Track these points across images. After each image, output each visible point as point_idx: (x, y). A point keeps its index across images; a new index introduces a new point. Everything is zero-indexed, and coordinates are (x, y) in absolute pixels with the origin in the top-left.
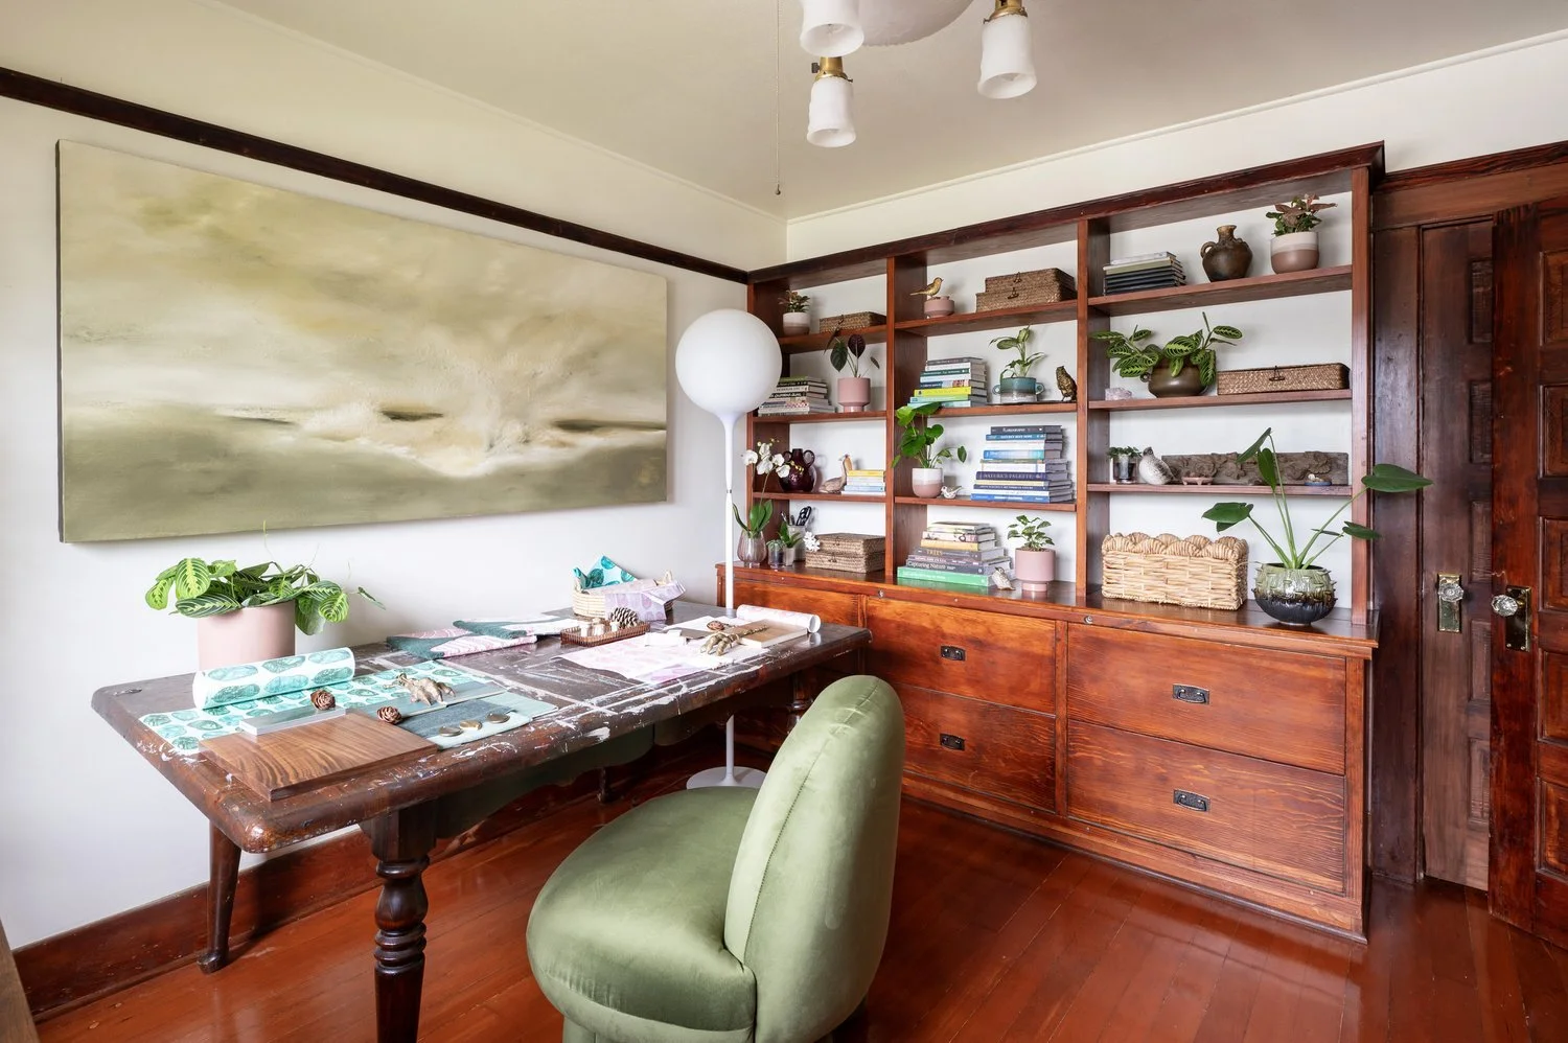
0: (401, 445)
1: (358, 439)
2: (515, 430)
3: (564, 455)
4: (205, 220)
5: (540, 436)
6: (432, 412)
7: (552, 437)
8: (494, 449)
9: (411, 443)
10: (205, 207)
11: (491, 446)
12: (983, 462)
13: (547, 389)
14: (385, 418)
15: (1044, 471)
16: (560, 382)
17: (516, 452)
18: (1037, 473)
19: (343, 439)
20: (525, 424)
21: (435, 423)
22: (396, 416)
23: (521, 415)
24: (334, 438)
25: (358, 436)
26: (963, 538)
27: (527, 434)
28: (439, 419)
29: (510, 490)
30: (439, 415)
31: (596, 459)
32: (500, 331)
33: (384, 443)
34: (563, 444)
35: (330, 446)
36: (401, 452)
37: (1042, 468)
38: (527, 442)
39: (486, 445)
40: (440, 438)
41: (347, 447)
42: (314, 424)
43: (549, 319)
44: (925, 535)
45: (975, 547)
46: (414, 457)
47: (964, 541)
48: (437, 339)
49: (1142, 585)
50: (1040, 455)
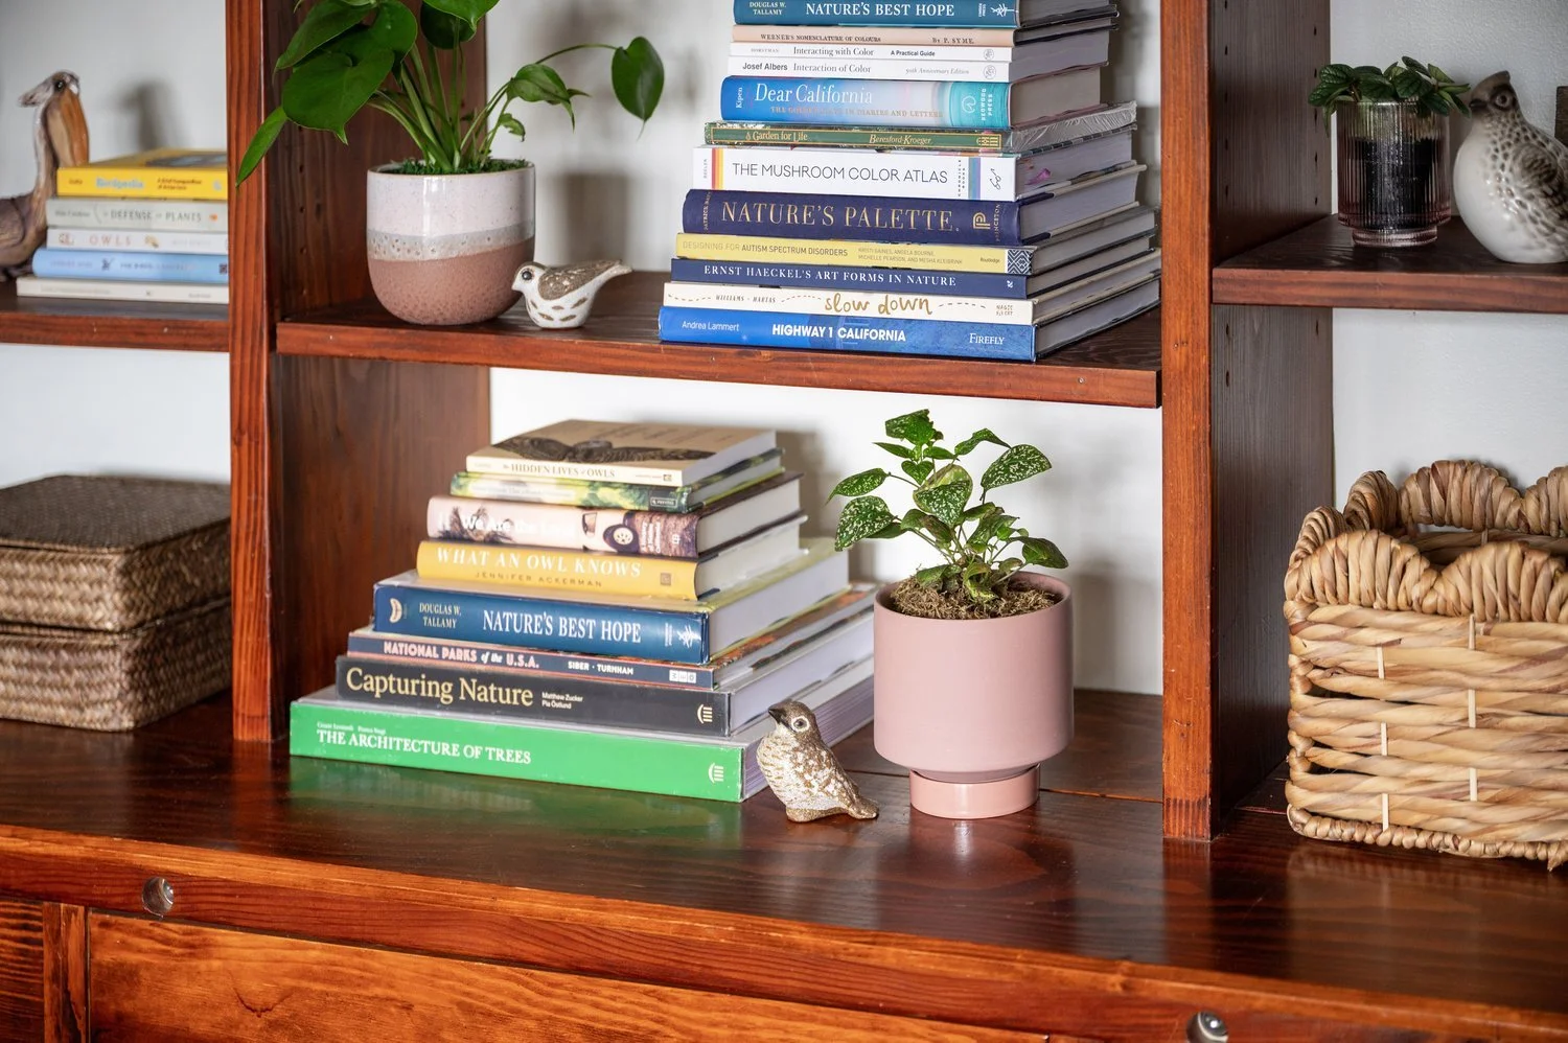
12: (717, 137)
15: (1007, 194)
18: (975, 205)
26: (624, 536)
37: (999, 179)
44: (439, 515)
45: (681, 581)
47: (631, 551)
49: (1472, 775)
50: (991, 110)
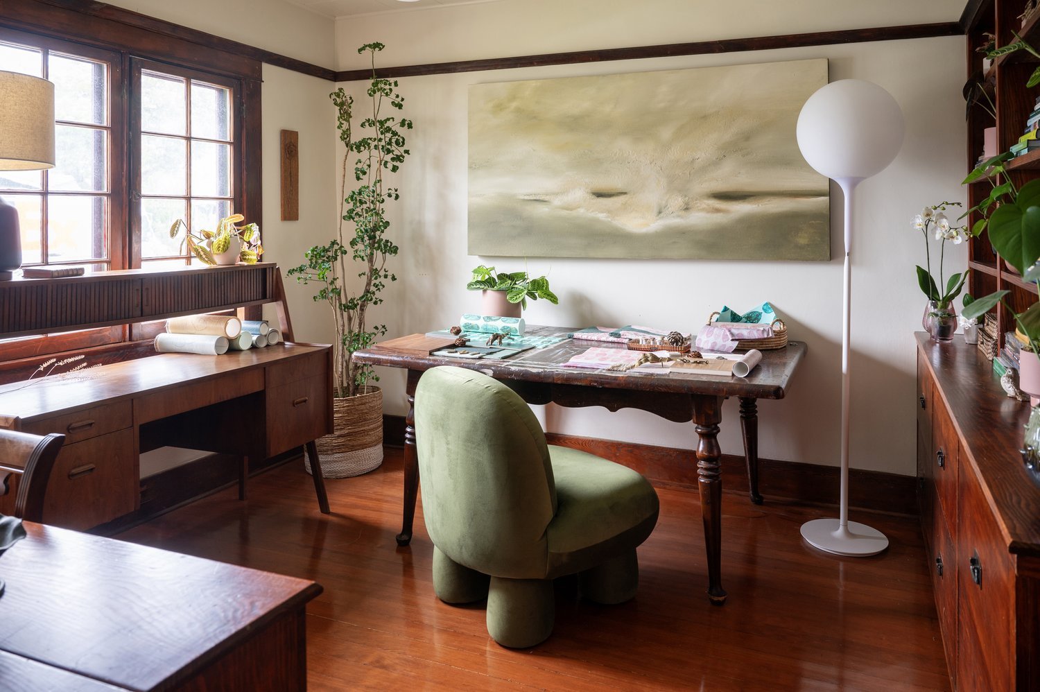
0: (603, 212)
1: (579, 209)
2: (678, 201)
3: (719, 219)
4: (514, 104)
5: (698, 205)
6: (620, 191)
7: (708, 205)
8: (662, 215)
9: (609, 211)
10: (513, 98)
11: (660, 213)
13: (704, 169)
14: (594, 197)
16: (716, 163)
17: (679, 216)
19: (571, 210)
20: (686, 196)
21: (622, 199)
22: (599, 195)
23: (682, 191)
24: (567, 209)
25: (579, 207)
27: (687, 204)
28: (625, 196)
29: (675, 242)
30: (625, 193)
31: (748, 223)
32: (666, 133)
33: (592, 211)
34: (718, 211)
35: (565, 213)
36: (602, 216)
38: (687, 209)
39: (656, 210)
40: (625, 208)
41: (574, 213)
42: (557, 202)
43: (705, 117)
46: (610, 220)
48: (623, 146)
